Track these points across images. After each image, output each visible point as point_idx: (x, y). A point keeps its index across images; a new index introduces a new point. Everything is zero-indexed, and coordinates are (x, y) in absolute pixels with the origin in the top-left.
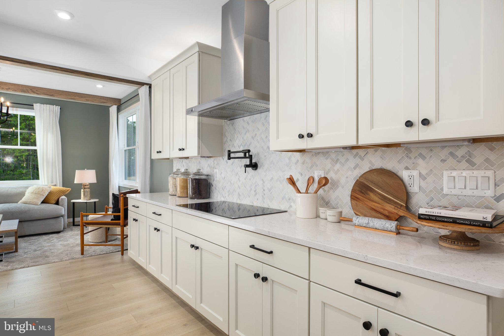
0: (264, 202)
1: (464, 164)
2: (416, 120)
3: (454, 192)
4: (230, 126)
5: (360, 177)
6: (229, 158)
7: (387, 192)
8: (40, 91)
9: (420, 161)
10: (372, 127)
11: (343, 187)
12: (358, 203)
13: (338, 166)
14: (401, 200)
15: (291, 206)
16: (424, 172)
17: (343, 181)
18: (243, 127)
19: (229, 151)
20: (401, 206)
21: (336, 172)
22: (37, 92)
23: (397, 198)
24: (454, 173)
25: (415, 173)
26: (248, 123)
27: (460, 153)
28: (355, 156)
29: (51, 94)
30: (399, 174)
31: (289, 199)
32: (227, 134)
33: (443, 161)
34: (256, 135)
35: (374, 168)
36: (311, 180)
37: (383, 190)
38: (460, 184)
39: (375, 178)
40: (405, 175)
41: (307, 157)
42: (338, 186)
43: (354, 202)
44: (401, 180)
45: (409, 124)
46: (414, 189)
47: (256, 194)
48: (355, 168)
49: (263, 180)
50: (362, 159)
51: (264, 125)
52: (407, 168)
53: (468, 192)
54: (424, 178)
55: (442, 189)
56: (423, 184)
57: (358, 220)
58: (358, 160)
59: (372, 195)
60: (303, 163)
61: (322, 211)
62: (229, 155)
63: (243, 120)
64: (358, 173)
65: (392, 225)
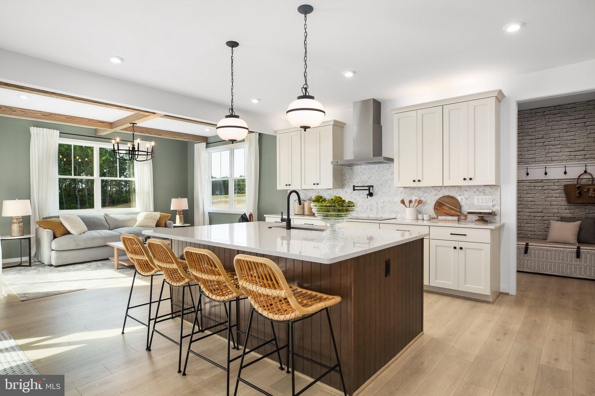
0: (378, 215)
1: (482, 194)
2: (468, 178)
3: (478, 204)
4: (349, 170)
5: (438, 199)
6: (354, 190)
7: (452, 206)
8: (152, 131)
9: (465, 192)
10: (449, 179)
11: (429, 204)
12: (438, 211)
13: (426, 195)
14: (458, 209)
15: (397, 216)
16: (467, 197)
17: (429, 201)
18: (361, 172)
19: (354, 186)
20: (458, 211)
21: (425, 198)
22: (151, 133)
23: (456, 208)
24: (479, 197)
25: (463, 197)
26: (364, 169)
27: (481, 189)
28: (435, 190)
29: (160, 134)
30: (456, 198)
31: (396, 212)
32: (346, 175)
33: (474, 192)
34: (371, 177)
35: (445, 195)
36: (410, 202)
37: (450, 205)
38: (481, 201)
39: (446, 200)
40: (459, 198)
41: (408, 191)
42: (426, 204)
43: (436, 211)
44: (457, 200)
45: (465, 179)
46: (463, 204)
47: (372, 211)
48: (435, 195)
49: (377, 202)
50: (439, 191)
51: (378, 171)
52: (460, 195)
53: (483, 204)
54: (467, 199)
55: (474, 203)
56: (467, 202)
57: (440, 218)
58: (437, 191)
59: (445, 207)
60: (405, 193)
61: (420, 216)
62: (354, 188)
63: (361, 167)
64: (437, 198)
65: (456, 218)
